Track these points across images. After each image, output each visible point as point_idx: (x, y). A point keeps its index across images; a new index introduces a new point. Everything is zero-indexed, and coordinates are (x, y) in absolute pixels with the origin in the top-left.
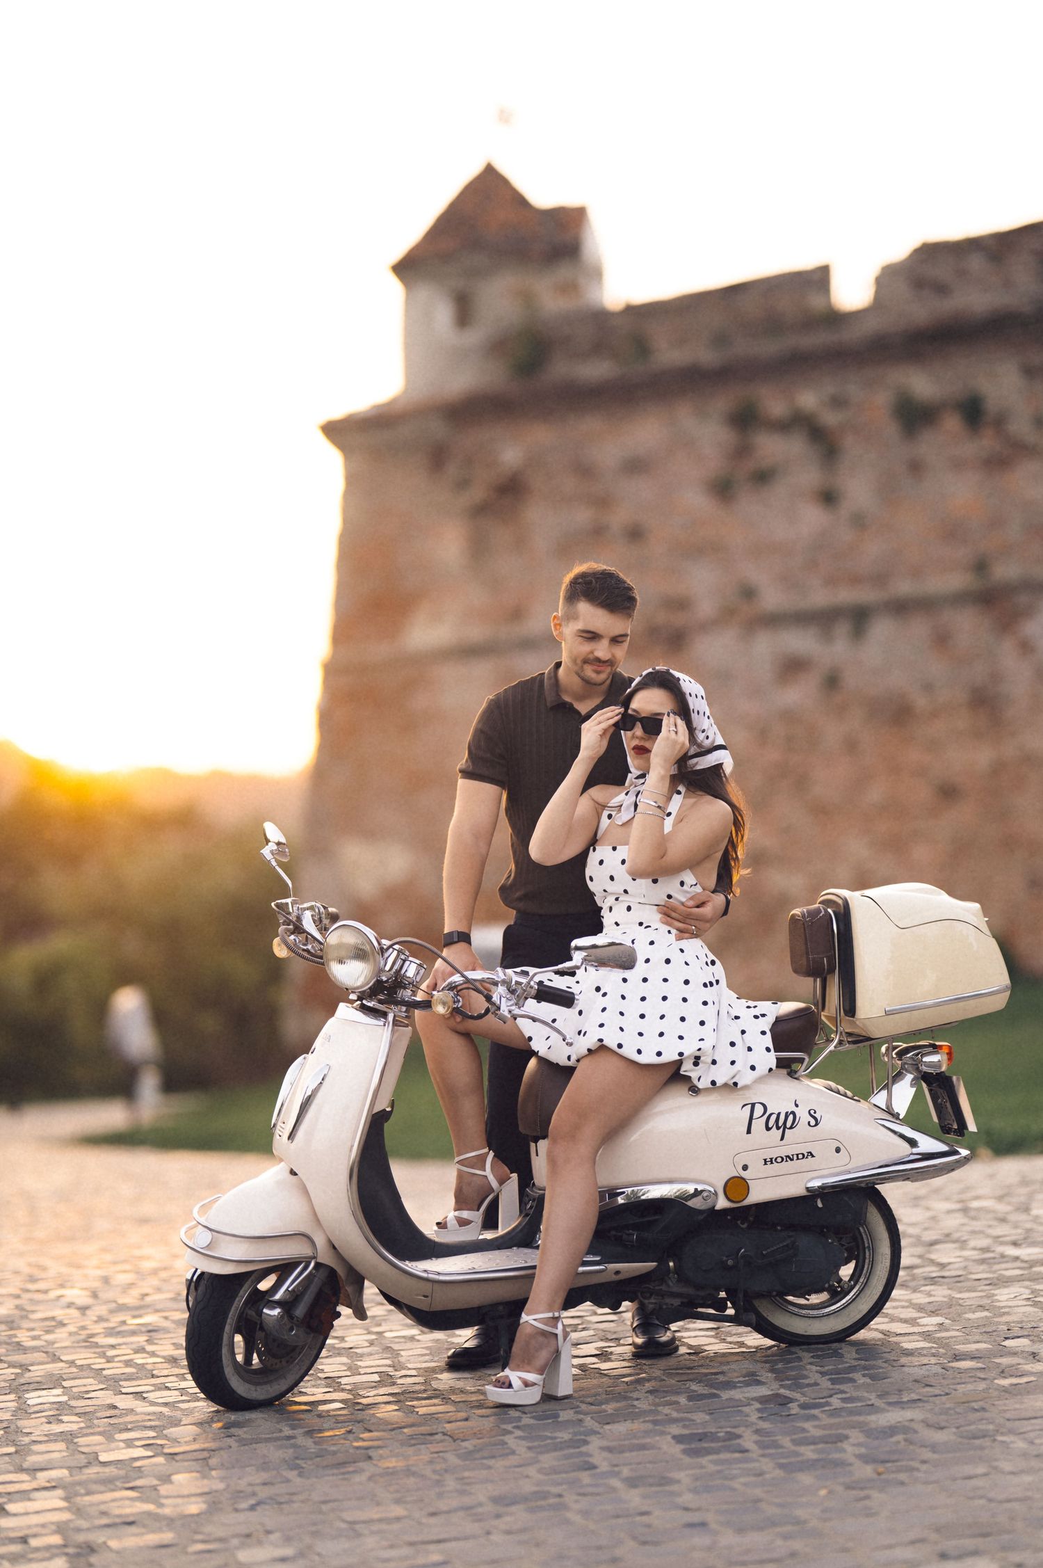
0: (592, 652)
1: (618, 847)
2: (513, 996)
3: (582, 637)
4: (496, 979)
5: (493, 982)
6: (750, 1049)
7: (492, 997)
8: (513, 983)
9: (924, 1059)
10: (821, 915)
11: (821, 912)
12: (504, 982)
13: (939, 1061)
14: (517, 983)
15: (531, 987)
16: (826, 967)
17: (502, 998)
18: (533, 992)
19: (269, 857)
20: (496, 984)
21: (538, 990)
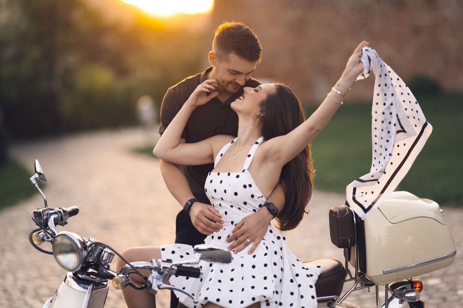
0: (235, 79)
1: (221, 174)
2: (161, 276)
3: (230, 72)
4: (151, 266)
5: (150, 268)
6: (302, 297)
7: (148, 279)
8: (161, 268)
9: (406, 295)
10: (347, 214)
11: (347, 212)
12: (156, 269)
13: (415, 296)
14: (164, 268)
15: (173, 269)
16: (350, 243)
17: (154, 279)
18: (174, 271)
19: (34, 182)
20: (151, 269)
21: (177, 270)
